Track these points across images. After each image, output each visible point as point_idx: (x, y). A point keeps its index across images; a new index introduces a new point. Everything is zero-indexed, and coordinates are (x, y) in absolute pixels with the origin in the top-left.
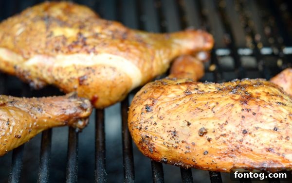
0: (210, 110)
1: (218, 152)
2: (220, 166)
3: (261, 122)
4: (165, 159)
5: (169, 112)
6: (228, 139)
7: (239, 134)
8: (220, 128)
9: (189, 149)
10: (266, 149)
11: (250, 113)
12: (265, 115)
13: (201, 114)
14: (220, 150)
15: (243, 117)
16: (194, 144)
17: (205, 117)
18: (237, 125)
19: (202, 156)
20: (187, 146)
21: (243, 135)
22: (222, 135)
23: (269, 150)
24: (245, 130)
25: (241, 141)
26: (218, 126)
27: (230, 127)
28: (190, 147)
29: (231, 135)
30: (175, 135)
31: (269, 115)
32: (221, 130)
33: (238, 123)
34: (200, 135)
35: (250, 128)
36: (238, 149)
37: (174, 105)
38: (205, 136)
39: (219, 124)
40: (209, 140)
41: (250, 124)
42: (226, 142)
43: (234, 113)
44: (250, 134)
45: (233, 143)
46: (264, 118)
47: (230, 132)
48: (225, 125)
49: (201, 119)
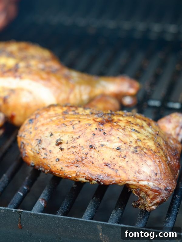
0: (72, 126)
1: (67, 161)
2: (67, 173)
3: (108, 141)
4: (33, 163)
5: (43, 125)
6: (77, 150)
7: (86, 148)
8: (72, 141)
9: (46, 155)
10: (105, 163)
11: (102, 132)
12: (114, 136)
13: (64, 129)
14: (69, 159)
15: (94, 134)
16: (50, 152)
17: (66, 131)
18: (86, 140)
19: (54, 162)
20: (46, 153)
21: (89, 149)
22: (72, 147)
23: (106, 165)
24: (92, 145)
25: (87, 154)
26: (71, 139)
27: (81, 141)
28: (47, 154)
29: (79, 148)
30: (40, 143)
31: (117, 136)
32: (73, 142)
33: (89, 139)
34: (56, 145)
35: (97, 145)
36: (83, 160)
37: (49, 120)
38: (60, 146)
39: (72, 137)
40: (62, 149)
41: (98, 141)
42: (74, 153)
43: (88, 130)
44: (95, 149)
45: (79, 155)
46: (112, 138)
47: (80, 145)
48: (78, 138)
49: (62, 132)
